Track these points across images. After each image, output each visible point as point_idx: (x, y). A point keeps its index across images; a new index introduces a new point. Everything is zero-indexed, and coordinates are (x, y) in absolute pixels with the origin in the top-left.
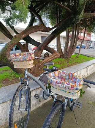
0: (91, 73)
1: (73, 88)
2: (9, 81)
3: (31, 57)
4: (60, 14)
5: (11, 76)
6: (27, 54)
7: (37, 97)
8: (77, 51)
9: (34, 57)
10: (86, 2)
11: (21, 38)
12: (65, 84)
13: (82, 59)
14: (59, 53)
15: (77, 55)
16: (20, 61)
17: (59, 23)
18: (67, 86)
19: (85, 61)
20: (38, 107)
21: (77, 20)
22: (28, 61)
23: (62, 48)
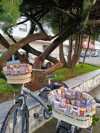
0: (98, 84)
1: (83, 114)
2: (5, 96)
3: (28, 70)
4: (62, 22)
5: (7, 91)
6: (24, 66)
7: (37, 117)
8: (81, 60)
9: (31, 69)
10: (91, 8)
11: (18, 48)
12: (72, 108)
13: (88, 69)
14: (62, 63)
15: (81, 65)
16: (14, 75)
17: (62, 31)
18: (75, 112)
19: (91, 71)
20: (38, 128)
21: (81, 27)
22: (24, 74)
23: (66, 57)
